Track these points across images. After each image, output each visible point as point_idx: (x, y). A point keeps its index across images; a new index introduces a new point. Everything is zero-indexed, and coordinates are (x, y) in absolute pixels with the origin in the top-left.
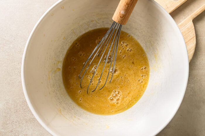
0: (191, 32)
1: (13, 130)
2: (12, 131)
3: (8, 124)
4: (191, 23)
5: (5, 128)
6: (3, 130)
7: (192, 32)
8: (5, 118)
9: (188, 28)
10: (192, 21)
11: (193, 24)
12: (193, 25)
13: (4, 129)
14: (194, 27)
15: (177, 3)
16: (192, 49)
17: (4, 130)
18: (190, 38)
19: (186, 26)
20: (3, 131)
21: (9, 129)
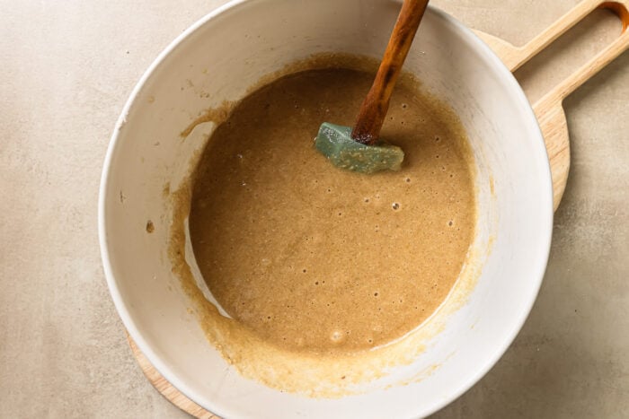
0: (557, 135)
1: (121, 342)
2: (118, 345)
3: (107, 325)
4: (557, 111)
5: (99, 335)
6: (94, 342)
7: (560, 135)
8: (100, 308)
9: (549, 124)
10: (560, 102)
11: (563, 111)
12: (563, 115)
13: (96, 339)
14: (565, 121)
15: (522, 51)
16: (558, 183)
17: (97, 341)
18: (555, 153)
19: (544, 119)
20: (94, 344)
21: (110, 339)
